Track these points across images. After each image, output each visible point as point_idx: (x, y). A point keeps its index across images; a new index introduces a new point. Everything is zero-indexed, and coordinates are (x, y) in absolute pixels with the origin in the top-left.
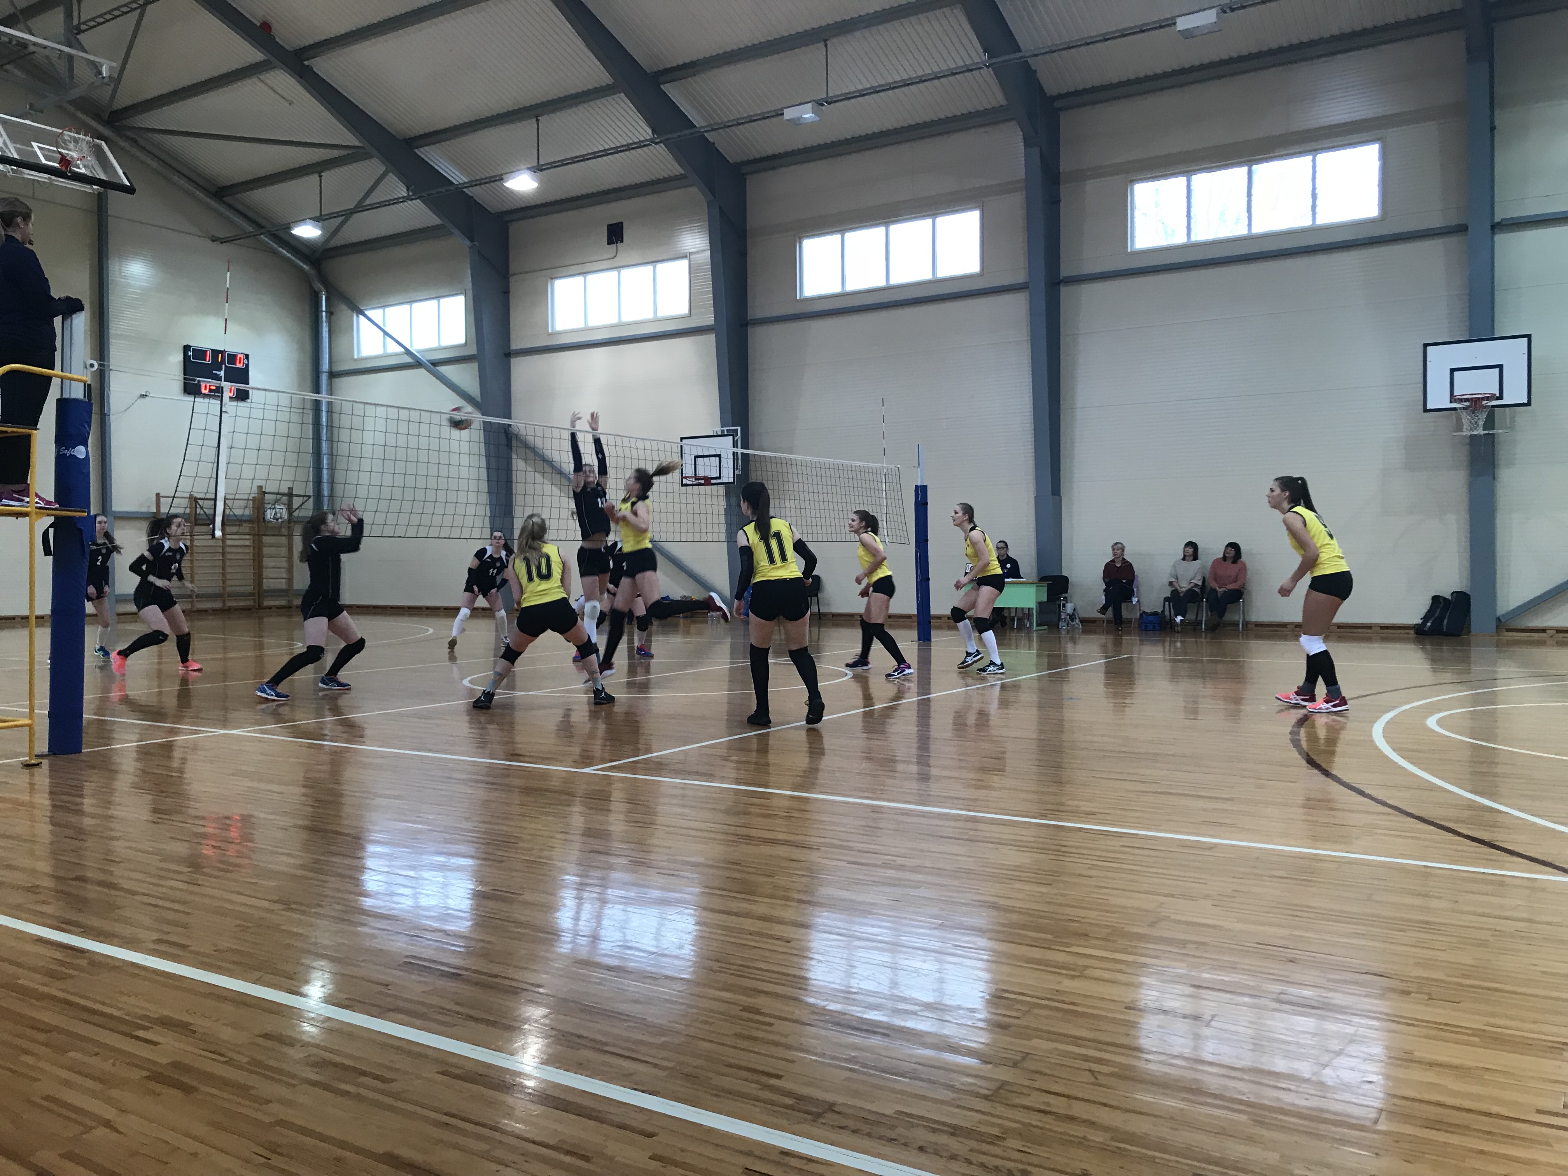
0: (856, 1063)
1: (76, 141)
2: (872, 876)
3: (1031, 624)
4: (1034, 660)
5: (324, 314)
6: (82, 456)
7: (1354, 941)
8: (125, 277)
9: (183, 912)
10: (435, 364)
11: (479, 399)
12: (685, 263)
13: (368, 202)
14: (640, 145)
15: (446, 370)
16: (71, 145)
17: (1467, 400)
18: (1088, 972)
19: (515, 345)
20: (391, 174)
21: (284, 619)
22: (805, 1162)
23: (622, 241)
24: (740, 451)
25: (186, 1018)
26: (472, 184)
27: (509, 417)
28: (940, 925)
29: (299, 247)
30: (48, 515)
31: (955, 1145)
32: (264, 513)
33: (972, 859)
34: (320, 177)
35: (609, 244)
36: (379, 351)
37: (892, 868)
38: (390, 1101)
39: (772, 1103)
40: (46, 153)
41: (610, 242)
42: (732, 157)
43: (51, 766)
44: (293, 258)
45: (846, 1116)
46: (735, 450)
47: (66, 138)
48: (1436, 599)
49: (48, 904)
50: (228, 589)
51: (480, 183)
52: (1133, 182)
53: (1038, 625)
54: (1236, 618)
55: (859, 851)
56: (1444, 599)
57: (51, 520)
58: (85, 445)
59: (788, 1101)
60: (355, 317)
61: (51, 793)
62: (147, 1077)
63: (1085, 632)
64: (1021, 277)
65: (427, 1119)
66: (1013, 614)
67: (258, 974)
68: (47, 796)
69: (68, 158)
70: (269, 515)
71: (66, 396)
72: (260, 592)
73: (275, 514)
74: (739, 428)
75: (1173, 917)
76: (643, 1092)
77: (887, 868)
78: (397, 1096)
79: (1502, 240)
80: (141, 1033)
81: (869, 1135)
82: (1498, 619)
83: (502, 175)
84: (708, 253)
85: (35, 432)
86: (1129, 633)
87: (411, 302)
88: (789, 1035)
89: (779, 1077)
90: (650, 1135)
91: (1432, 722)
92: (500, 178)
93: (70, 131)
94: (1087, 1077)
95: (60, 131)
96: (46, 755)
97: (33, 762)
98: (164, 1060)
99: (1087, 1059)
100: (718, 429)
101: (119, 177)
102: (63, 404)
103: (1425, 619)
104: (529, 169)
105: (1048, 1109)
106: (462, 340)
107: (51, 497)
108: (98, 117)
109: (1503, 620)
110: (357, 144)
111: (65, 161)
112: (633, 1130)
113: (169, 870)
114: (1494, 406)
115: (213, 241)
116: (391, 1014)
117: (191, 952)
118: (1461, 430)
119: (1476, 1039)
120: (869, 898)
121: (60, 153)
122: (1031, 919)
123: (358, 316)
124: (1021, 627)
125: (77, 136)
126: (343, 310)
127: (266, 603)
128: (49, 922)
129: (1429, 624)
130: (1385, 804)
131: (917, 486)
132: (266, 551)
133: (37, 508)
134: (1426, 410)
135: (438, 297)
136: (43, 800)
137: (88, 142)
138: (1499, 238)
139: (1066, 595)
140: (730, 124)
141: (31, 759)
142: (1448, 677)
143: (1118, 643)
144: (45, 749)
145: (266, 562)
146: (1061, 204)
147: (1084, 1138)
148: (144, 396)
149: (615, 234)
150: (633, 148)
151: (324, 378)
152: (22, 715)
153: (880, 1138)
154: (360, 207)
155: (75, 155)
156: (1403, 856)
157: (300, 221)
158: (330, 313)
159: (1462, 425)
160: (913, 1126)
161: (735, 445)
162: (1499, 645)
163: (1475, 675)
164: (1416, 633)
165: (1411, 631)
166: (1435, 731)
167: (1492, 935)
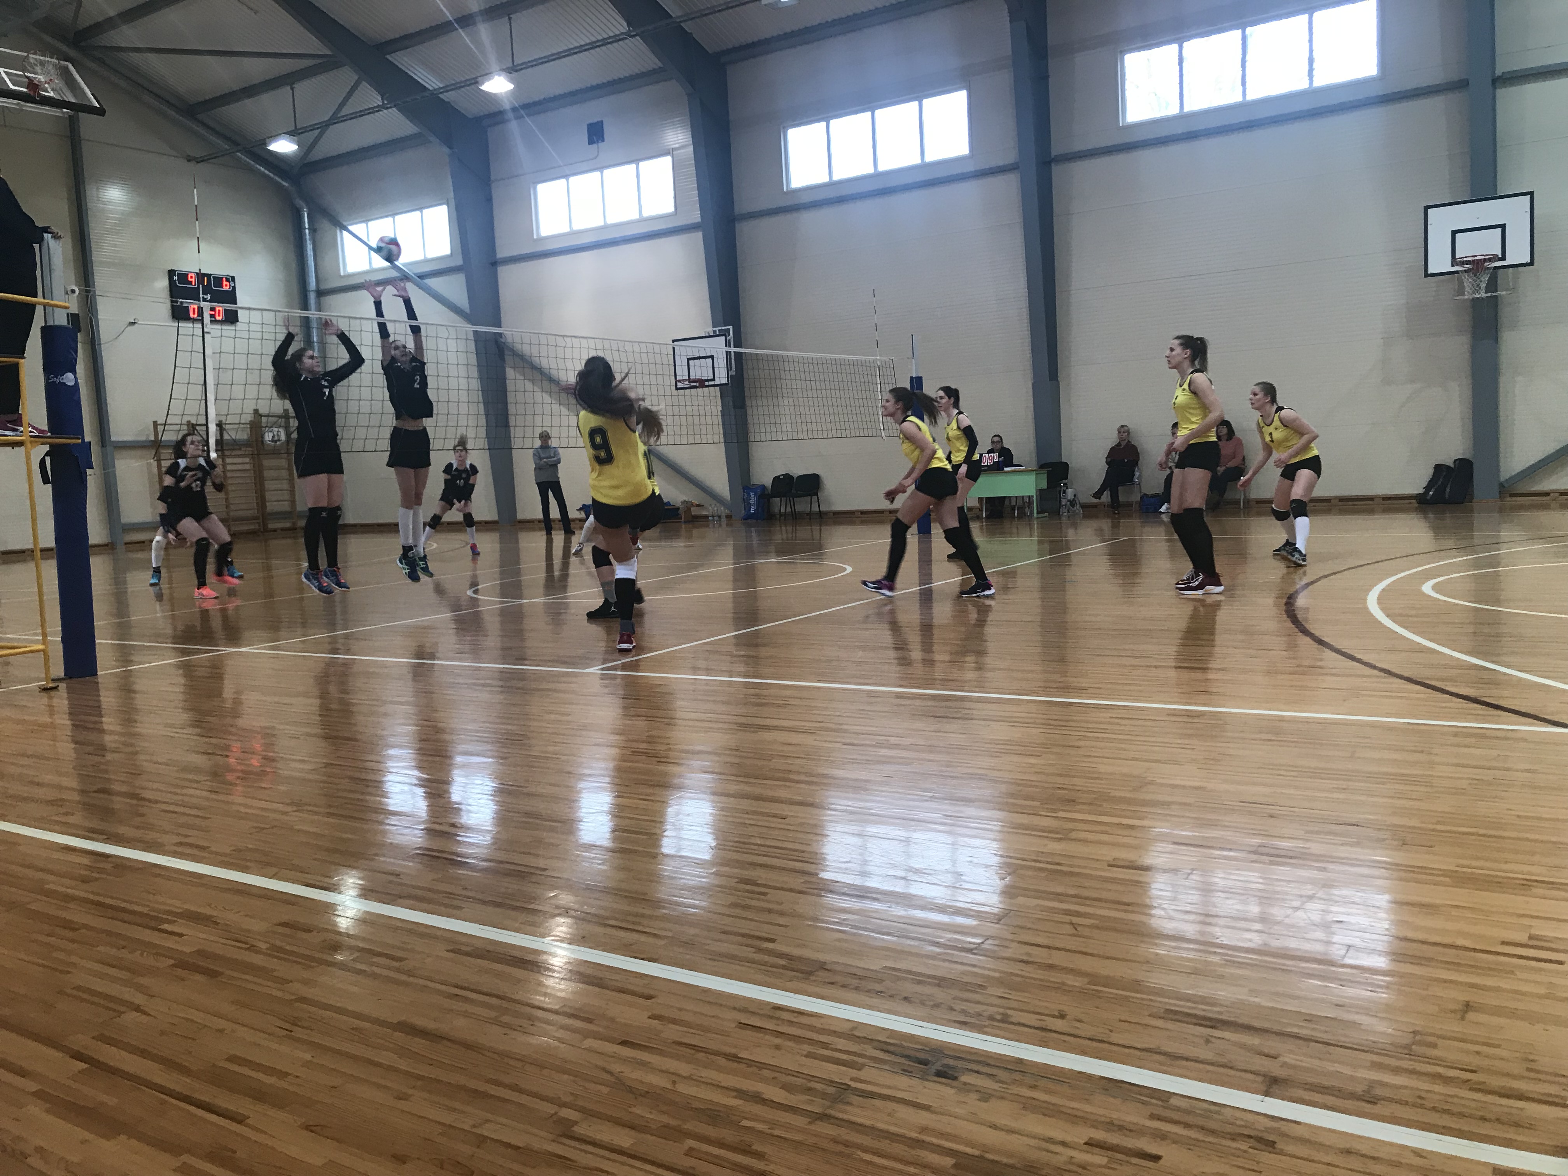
0: (847, 925)
1: (42, 64)
2: (866, 755)
3: (1032, 513)
4: (1035, 547)
5: (307, 231)
6: (71, 383)
7: (1336, 795)
8: (104, 203)
9: (202, 817)
10: (422, 276)
11: (468, 311)
12: (667, 160)
13: (343, 112)
14: (617, 39)
15: (432, 282)
16: (38, 69)
17: (1468, 263)
18: (1074, 835)
19: (501, 254)
20: (364, 83)
21: (289, 541)
22: (796, 1015)
23: (603, 141)
24: (733, 349)
25: (208, 911)
26: (446, 89)
27: (499, 325)
28: (931, 797)
29: (276, 162)
30: (43, 444)
31: (940, 995)
32: (263, 437)
33: (964, 736)
34: (292, 89)
35: (589, 144)
36: (365, 267)
37: (885, 748)
38: (404, 978)
39: (765, 964)
40: (15, 78)
41: (591, 142)
42: (710, 47)
43: (70, 690)
44: (272, 175)
45: (835, 972)
46: (728, 349)
47: (32, 61)
48: (1438, 468)
49: (73, 814)
50: (232, 514)
51: (457, 87)
52: (1123, 52)
53: (1038, 513)
54: (1237, 497)
55: (854, 733)
56: (1448, 467)
57: (47, 448)
58: (74, 371)
59: (782, 962)
60: (338, 232)
61: (70, 714)
62: (173, 965)
63: (1086, 517)
64: (1010, 158)
65: (439, 992)
66: (1013, 503)
67: (274, 870)
68: (66, 716)
69: (35, 82)
70: (268, 437)
71: (50, 323)
72: (263, 516)
73: (273, 437)
74: (731, 328)
75: (1159, 781)
76: (643, 959)
77: (881, 747)
78: (409, 973)
79: (1505, 95)
80: (166, 926)
81: (857, 989)
82: (1501, 485)
83: (476, 78)
84: (691, 148)
85: (22, 361)
86: (1130, 516)
87: (393, 215)
88: (782, 903)
89: (772, 941)
90: (649, 997)
91: (1427, 588)
92: (475, 82)
93: (35, 53)
94: (1069, 929)
95: (26, 54)
96: (63, 679)
97: (51, 685)
98: (187, 950)
99: (1068, 913)
100: (710, 330)
101: (89, 100)
102: (48, 332)
103: (1428, 488)
104: (503, 70)
105: (1031, 959)
106: (447, 251)
107: (45, 428)
108: (64, 39)
109: (1506, 485)
110: (329, 52)
111: (32, 85)
112: (633, 993)
113: (188, 780)
114: (1496, 268)
115: (189, 161)
116: (400, 900)
117: (212, 853)
118: (1463, 294)
119: (1448, 879)
120: (862, 775)
121: (27, 77)
122: (1020, 788)
123: (341, 232)
124: (1022, 515)
125: (42, 58)
126: (325, 225)
127: (271, 526)
128: (74, 831)
129: (1431, 493)
130: (1374, 667)
131: (911, 378)
132: (267, 474)
133: (31, 436)
134: (1427, 275)
135: (421, 209)
136: (63, 721)
137: (55, 65)
138: (1501, 93)
139: (1066, 481)
140: (707, 12)
141: (47, 683)
142: (1450, 543)
143: (1115, 526)
144: (62, 674)
145: (269, 485)
146: (1050, 80)
147: (1063, 984)
148: (132, 324)
149: (596, 133)
150: (609, 43)
151: (312, 297)
152: (36, 642)
153: (869, 991)
154: (335, 119)
155: (42, 78)
156: (1388, 715)
157: (274, 137)
158: (313, 230)
159: (1464, 287)
160: (899, 979)
161: (727, 344)
162: (1501, 510)
163: (1476, 541)
164: (1419, 503)
165: (1414, 501)
166: (1429, 596)
167: (1470, 784)
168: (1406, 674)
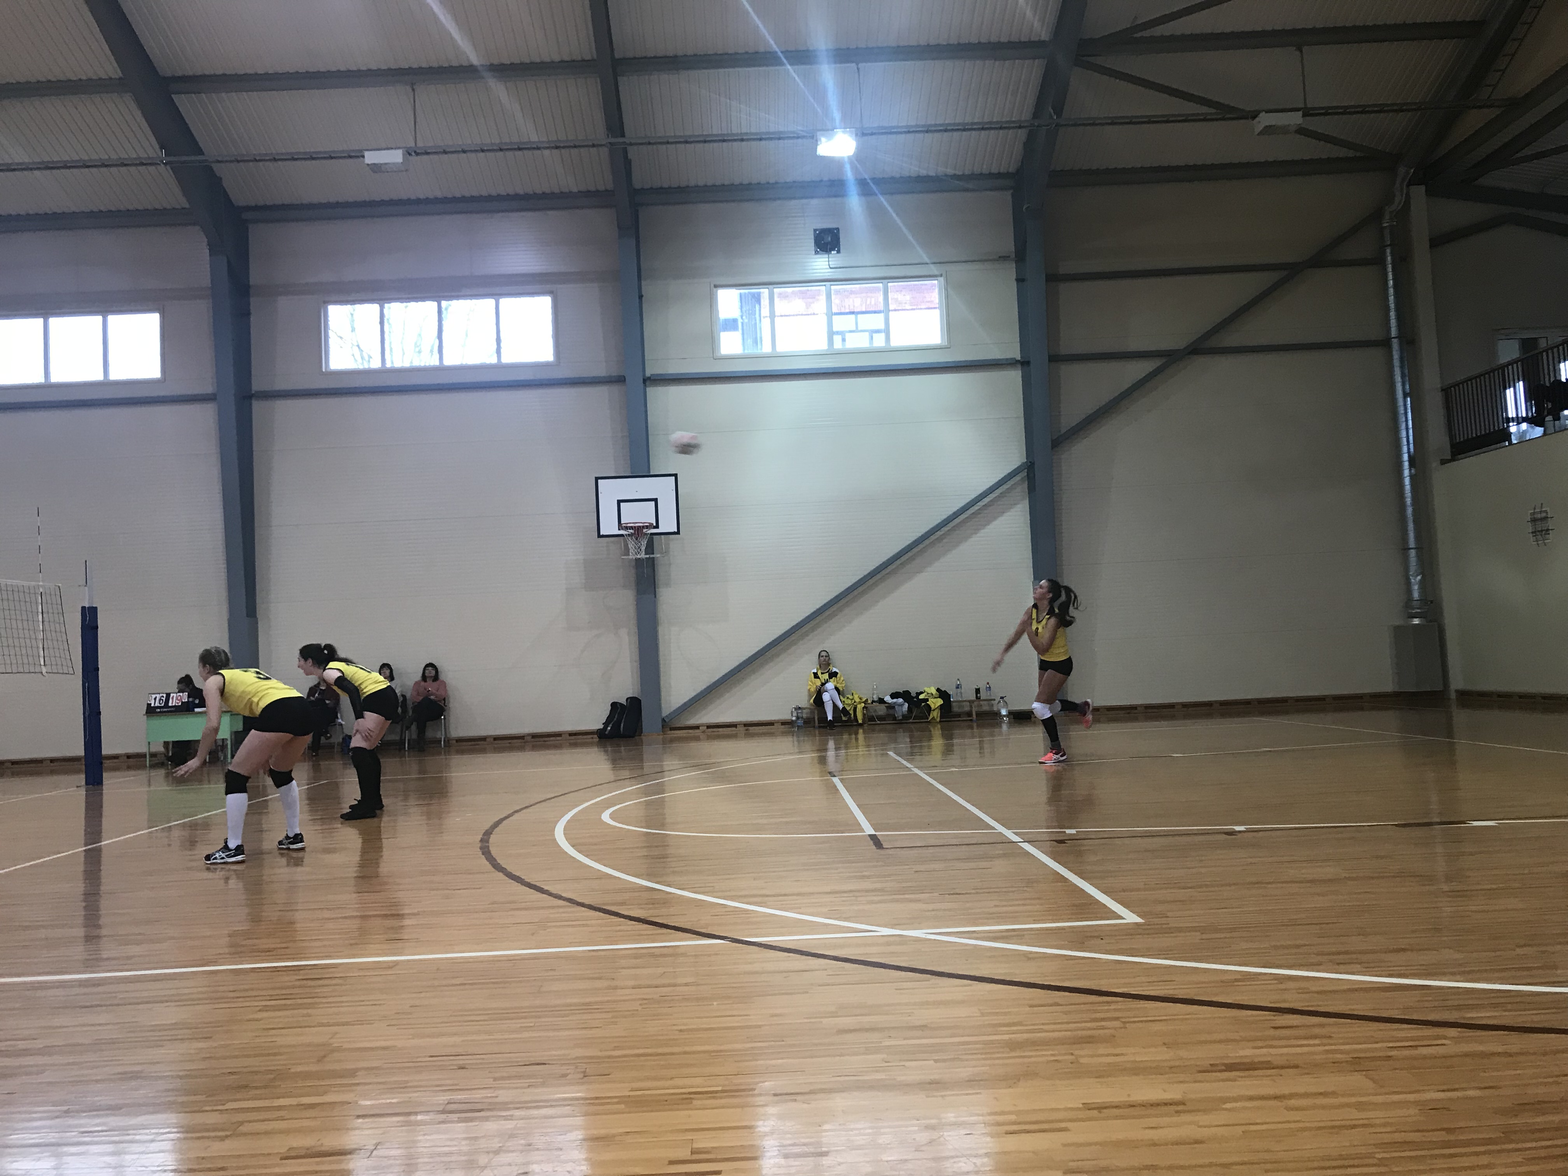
7: (524, 1035)
17: (631, 528)
33: (115, 1027)
48: (614, 705)
52: (327, 303)
54: (438, 736)
56: (621, 704)
64: (208, 388)
79: (652, 392)
82: (663, 720)
86: (330, 758)
91: (606, 817)
103: (606, 724)
109: (667, 720)
114: (652, 534)
118: (628, 554)
119: (623, 1106)
124: (214, 760)
129: (609, 728)
130: (560, 897)
131: (83, 608)
134: (600, 536)
138: (650, 391)
142: (626, 773)
143: (316, 768)
146: (251, 317)
159: (629, 549)
162: (664, 742)
163: (646, 770)
164: (600, 738)
165: (596, 736)
166: (609, 824)
167: (641, 1005)
168: (587, 902)
